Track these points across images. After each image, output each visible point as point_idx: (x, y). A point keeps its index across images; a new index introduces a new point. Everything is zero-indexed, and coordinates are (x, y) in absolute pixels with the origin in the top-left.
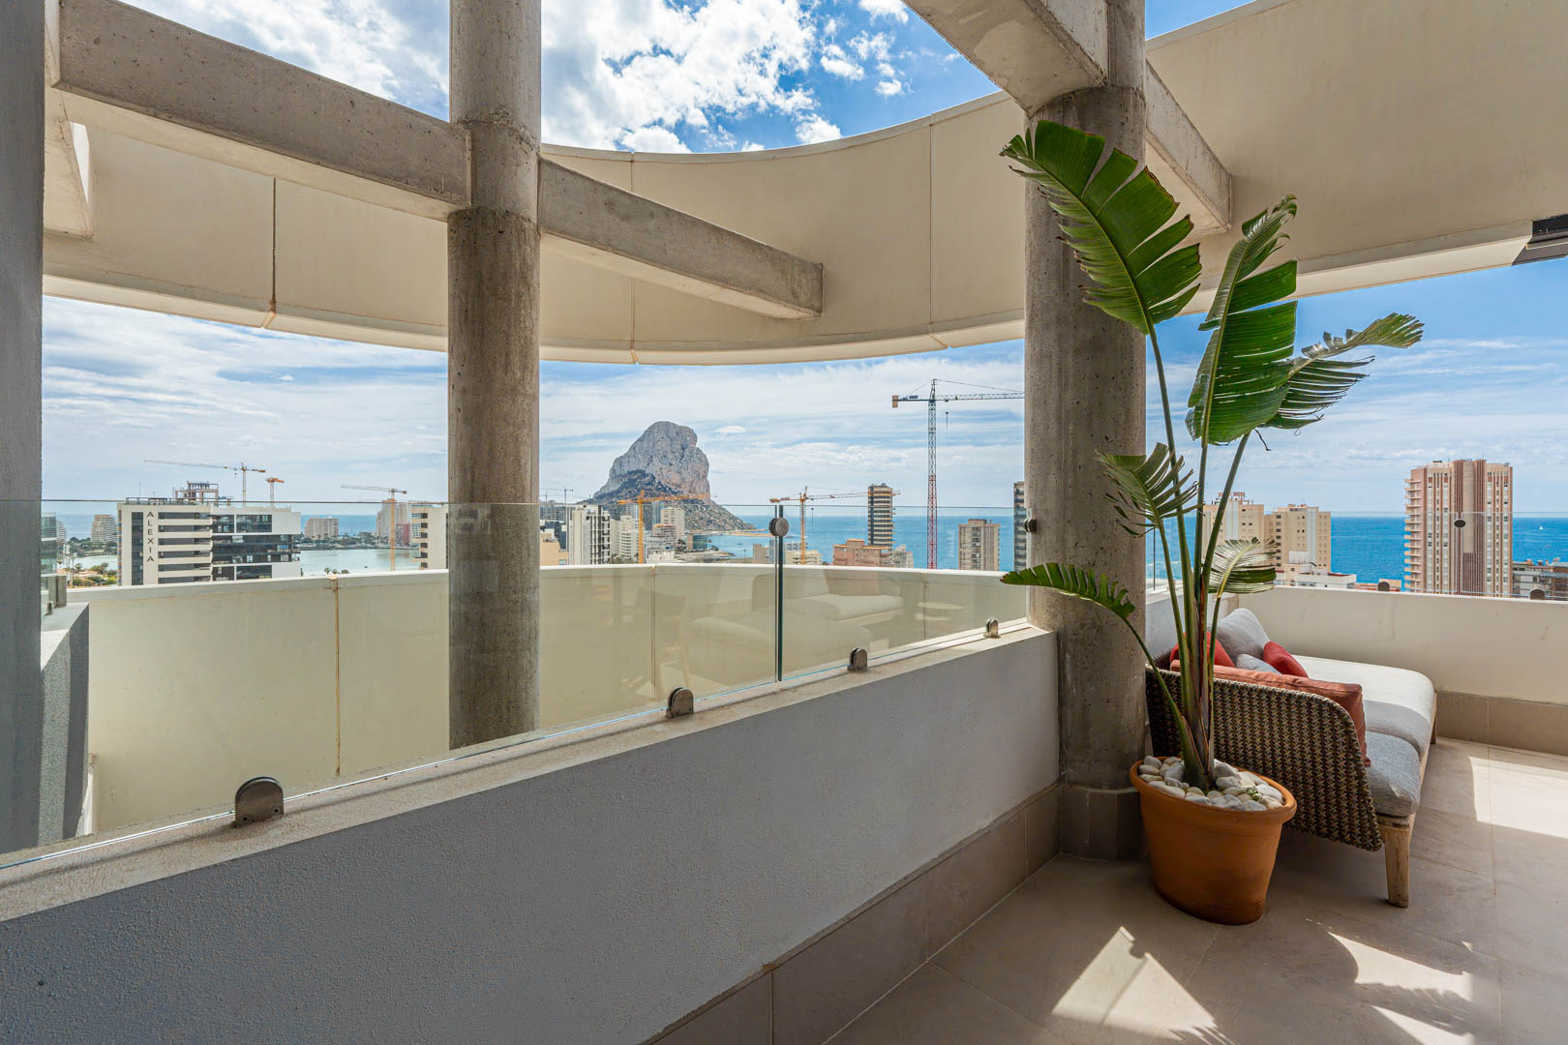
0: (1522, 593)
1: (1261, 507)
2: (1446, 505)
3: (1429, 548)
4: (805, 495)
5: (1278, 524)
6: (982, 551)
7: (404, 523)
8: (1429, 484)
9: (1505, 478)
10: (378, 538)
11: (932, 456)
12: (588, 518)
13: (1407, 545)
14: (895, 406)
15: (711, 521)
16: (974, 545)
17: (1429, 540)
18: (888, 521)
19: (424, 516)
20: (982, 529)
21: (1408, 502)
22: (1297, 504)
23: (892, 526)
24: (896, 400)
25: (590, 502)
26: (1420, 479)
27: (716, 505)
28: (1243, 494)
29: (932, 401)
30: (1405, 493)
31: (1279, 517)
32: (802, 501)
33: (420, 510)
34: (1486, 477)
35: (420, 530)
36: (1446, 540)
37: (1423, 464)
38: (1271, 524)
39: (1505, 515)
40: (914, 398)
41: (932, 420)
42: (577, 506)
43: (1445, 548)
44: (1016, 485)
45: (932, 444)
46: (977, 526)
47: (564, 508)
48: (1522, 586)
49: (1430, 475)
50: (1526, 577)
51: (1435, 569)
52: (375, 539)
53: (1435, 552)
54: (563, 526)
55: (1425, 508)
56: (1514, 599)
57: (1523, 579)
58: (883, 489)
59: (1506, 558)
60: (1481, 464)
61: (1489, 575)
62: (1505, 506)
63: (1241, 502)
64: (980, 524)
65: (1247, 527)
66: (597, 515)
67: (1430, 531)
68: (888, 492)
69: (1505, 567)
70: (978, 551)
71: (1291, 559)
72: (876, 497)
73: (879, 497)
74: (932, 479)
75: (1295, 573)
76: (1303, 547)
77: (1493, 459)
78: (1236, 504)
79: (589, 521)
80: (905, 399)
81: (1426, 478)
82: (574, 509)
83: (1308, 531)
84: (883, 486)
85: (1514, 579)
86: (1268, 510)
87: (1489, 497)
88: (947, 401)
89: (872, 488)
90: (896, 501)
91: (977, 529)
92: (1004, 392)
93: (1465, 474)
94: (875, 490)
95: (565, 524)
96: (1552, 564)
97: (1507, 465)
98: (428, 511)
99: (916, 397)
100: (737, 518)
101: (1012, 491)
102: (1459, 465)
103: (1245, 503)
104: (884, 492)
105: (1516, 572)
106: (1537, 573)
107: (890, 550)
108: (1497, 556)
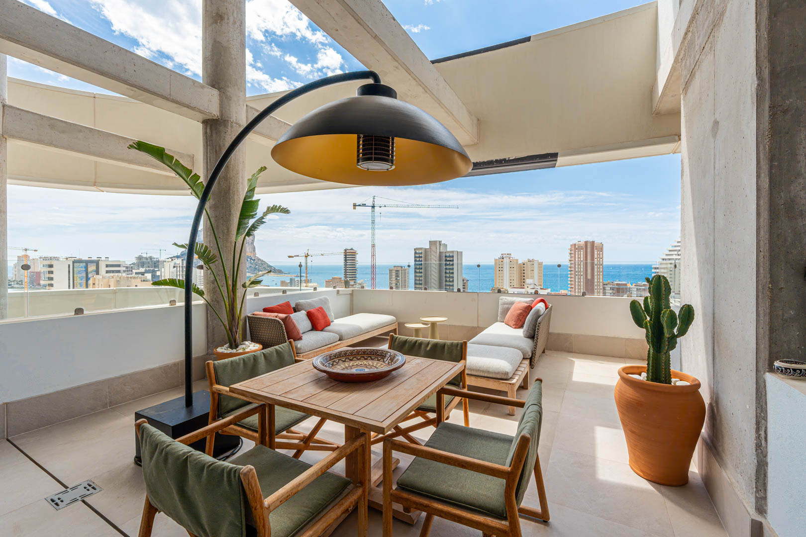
0: (607, 294)
1: (517, 260)
2: (582, 260)
3: (577, 277)
4: (307, 254)
5: (524, 267)
6: (400, 282)
7: (36, 271)
8: (576, 251)
9: (601, 249)
10: (14, 281)
11: (373, 235)
12: (174, 267)
13: (569, 276)
14: (354, 208)
15: (256, 268)
16: (396, 279)
17: (577, 273)
18: (354, 267)
19: (51, 266)
20: (400, 271)
21: (569, 258)
22: (531, 259)
23: (356, 270)
24: (355, 205)
25: (178, 257)
26: (573, 249)
27: (259, 259)
28: (510, 254)
29: (373, 207)
30: (569, 254)
31: (524, 264)
32: (306, 257)
33: (48, 262)
34: (595, 248)
35: (48, 275)
36: (582, 273)
37: (574, 243)
38: (521, 267)
39: (601, 263)
40: (364, 205)
41: (373, 217)
42: (167, 260)
43: (582, 277)
44: (415, 249)
45: (373, 229)
46: (398, 269)
47: (158, 261)
48: (607, 291)
49: (577, 247)
50: (608, 288)
51: (578, 285)
52: (11, 282)
53: (578, 278)
54: (157, 272)
55: (575, 260)
56: (605, 297)
57: (607, 288)
58: (352, 251)
59: (601, 280)
60: (593, 242)
61: (596, 287)
62: (601, 260)
63: (509, 258)
64: (399, 269)
65: (512, 269)
66: (181, 265)
67: (577, 270)
68: (354, 253)
69: (601, 284)
70: (398, 282)
71: (527, 283)
72: (348, 255)
73: (350, 255)
74: (373, 246)
75: (529, 289)
76: (532, 277)
77: (597, 241)
78: (508, 258)
79: (175, 269)
80: (359, 205)
81: (575, 248)
82: (165, 261)
83: (535, 271)
84: (352, 249)
85: (604, 289)
86: (520, 262)
87: (596, 256)
88: (380, 207)
89: (346, 250)
90: (358, 258)
91: (398, 271)
92: (408, 204)
93: (588, 247)
94: (347, 251)
95: (159, 270)
96: (616, 283)
97: (601, 243)
98: (54, 262)
99: (365, 204)
100: (272, 267)
101: (413, 252)
102: (586, 242)
103: (511, 258)
104: (352, 253)
105: (605, 286)
106: (611, 286)
107: (354, 282)
108: (598, 280)
